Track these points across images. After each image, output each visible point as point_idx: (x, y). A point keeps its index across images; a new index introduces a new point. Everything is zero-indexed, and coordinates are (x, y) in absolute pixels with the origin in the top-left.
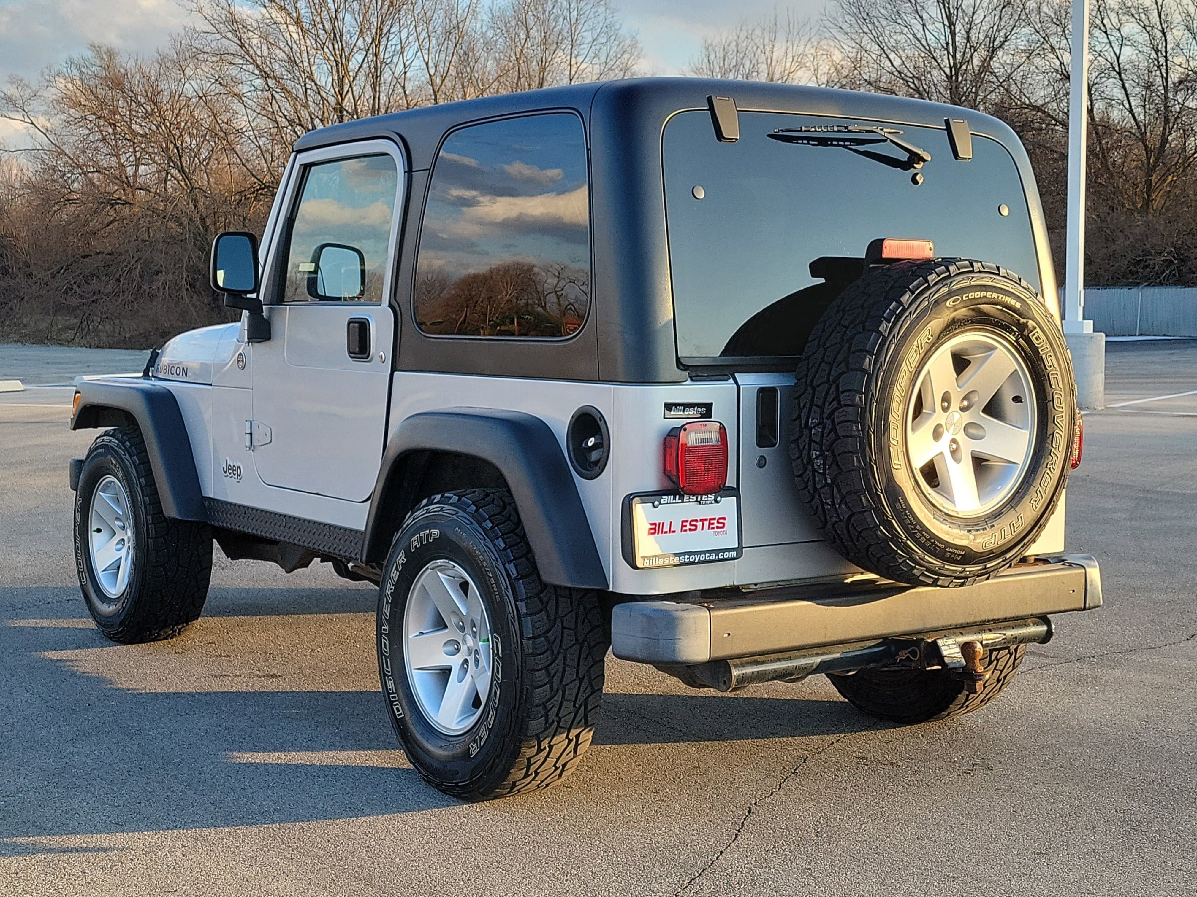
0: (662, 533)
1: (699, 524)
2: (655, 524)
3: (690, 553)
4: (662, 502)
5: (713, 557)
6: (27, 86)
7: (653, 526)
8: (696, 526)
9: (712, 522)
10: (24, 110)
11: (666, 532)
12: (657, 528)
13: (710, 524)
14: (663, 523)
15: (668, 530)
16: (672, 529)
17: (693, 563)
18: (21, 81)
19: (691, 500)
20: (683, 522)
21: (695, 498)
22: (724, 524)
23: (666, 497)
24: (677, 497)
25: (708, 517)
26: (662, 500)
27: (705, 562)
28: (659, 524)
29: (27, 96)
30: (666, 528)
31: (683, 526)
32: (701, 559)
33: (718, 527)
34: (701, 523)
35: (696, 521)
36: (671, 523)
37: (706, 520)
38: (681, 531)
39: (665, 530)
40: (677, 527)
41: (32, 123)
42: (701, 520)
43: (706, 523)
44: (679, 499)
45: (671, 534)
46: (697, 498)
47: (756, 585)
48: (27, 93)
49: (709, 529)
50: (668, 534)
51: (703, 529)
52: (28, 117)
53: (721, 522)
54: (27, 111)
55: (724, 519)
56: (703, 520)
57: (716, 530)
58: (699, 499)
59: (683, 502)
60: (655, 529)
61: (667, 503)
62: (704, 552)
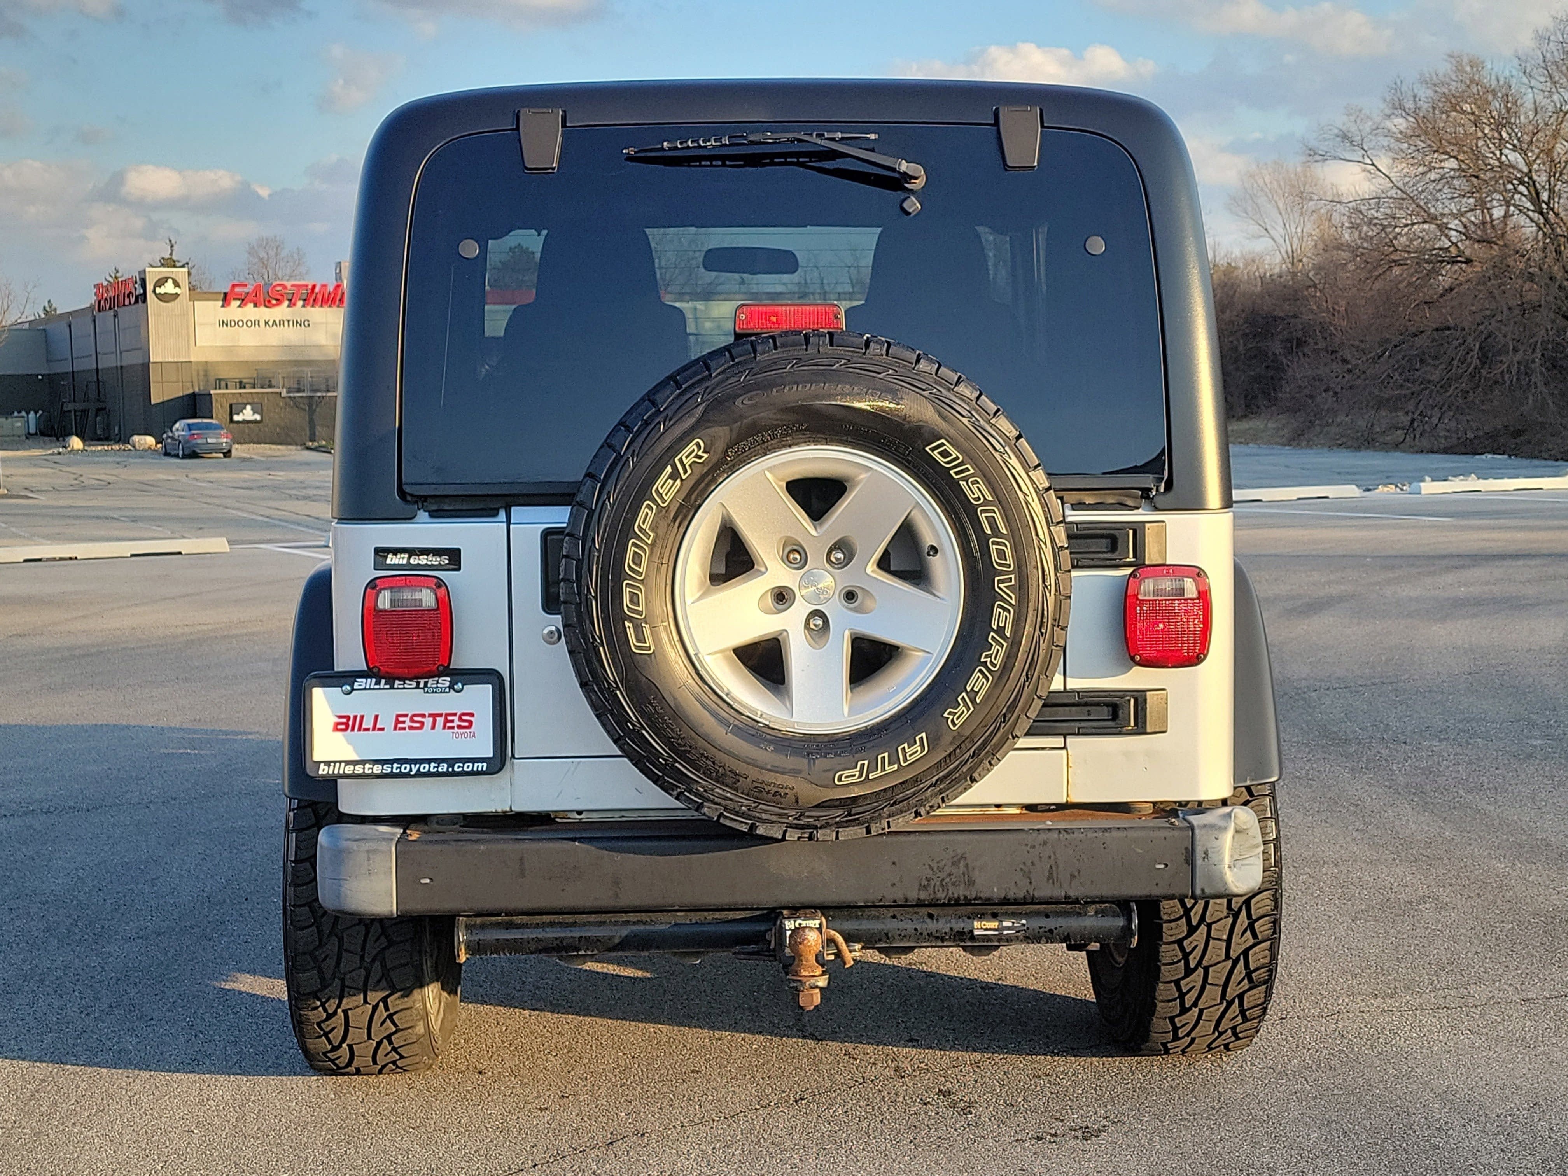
0: (359, 730)
1: (428, 721)
2: (348, 718)
3: (401, 761)
4: (355, 687)
5: (444, 768)
6: (1368, 117)
7: (344, 720)
8: (422, 723)
9: (450, 718)
10: (1363, 149)
11: (368, 730)
12: (351, 723)
13: (447, 721)
14: (362, 717)
15: (371, 726)
16: (378, 726)
17: (407, 775)
18: (1360, 111)
19: (406, 686)
20: (398, 716)
21: (414, 685)
22: (471, 723)
23: (364, 680)
24: (383, 681)
25: (444, 712)
26: (356, 684)
27: (429, 774)
28: (355, 717)
29: (1368, 130)
30: (368, 723)
31: (397, 722)
32: (422, 770)
33: (459, 727)
34: (431, 719)
35: (423, 716)
36: (376, 717)
37: (440, 715)
38: (395, 729)
39: (364, 726)
40: (389, 722)
41: (1373, 164)
42: (430, 715)
43: (440, 721)
44: (386, 684)
45: (376, 732)
46: (418, 683)
47: (580, 813)
48: (1368, 126)
49: (444, 727)
50: (371, 732)
51: (433, 727)
52: (1368, 157)
53: (466, 721)
54: (1366, 148)
55: (472, 715)
56: (434, 716)
57: (456, 730)
58: (422, 685)
59: (392, 688)
60: (347, 724)
61: (365, 689)
62: (429, 761)
